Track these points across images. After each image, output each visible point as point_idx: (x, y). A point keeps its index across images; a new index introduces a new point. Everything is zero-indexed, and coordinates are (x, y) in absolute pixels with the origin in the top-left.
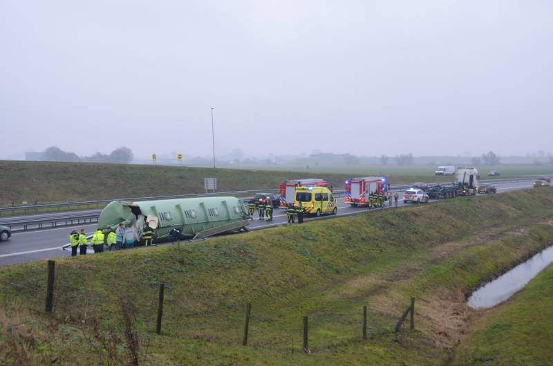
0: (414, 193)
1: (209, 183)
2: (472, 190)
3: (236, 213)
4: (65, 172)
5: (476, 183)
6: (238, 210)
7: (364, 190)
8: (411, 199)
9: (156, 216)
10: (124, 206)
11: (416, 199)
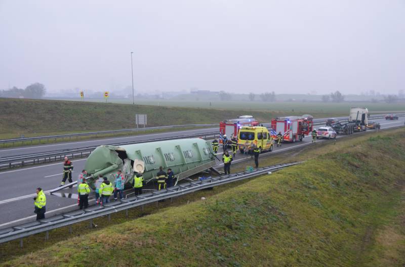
0: (326, 130)
1: (139, 118)
2: (364, 127)
3: (206, 154)
4: (6, 107)
5: (367, 121)
6: (207, 152)
7: (289, 128)
8: (323, 135)
9: (142, 160)
10: (111, 150)
11: (327, 136)
